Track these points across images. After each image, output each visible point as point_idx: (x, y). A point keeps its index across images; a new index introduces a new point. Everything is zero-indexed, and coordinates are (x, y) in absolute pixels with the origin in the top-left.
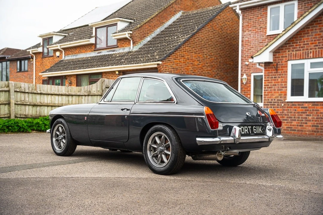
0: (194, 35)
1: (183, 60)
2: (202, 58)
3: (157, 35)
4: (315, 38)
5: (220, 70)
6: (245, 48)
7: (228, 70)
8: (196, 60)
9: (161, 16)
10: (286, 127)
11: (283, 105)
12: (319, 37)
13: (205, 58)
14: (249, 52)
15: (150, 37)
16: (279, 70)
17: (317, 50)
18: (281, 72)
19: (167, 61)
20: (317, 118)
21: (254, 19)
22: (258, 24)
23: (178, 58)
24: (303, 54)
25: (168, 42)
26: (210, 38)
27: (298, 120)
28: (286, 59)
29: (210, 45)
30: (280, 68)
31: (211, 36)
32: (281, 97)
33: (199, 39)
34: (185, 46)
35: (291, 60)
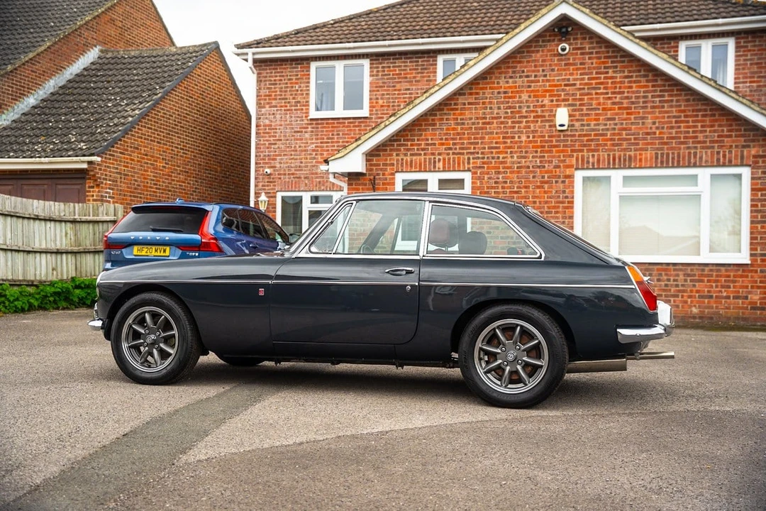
0: (157, 103)
1: (138, 157)
2: (169, 153)
3: (52, 94)
4: (446, 134)
5: (200, 181)
6: (264, 140)
7: (213, 181)
8: (159, 158)
9: (58, 51)
12: (454, 134)
13: (174, 154)
14: (272, 149)
15: (35, 97)
17: (452, 157)
19: (108, 156)
21: (283, 84)
22: (291, 95)
23: (127, 150)
24: (425, 161)
25: (93, 114)
26: (184, 113)
28: (393, 169)
29: (183, 127)
30: (381, 187)
31: (186, 110)
33: (165, 114)
34: (142, 126)
35: (402, 171)
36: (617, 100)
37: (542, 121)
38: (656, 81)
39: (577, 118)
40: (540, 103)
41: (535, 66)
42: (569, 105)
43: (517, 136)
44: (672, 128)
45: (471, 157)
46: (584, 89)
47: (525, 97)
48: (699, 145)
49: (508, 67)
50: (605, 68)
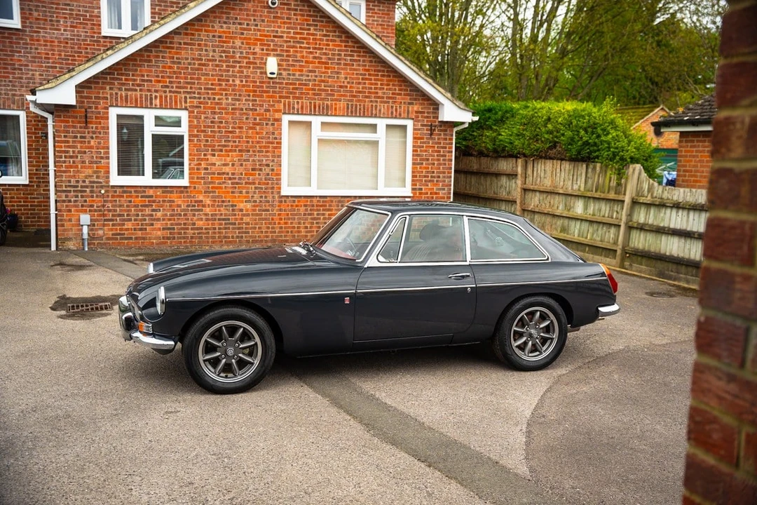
4: (162, 72)
10: (111, 233)
11: (103, 192)
12: (170, 72)
16: (91, 123)
17: (168, 95)
18: (97, 128)
20: (172, 215)
24: (141, 97)
27: (135, 220)
28: (106, 103)
30: (94, 120)
32: (98, 177)
35: (117, 106)
36: (317, 55)
37: (254, 68)
38: (348, 42)
39: (284, 67)
40: (252, 50)
41: (248, 15)
42: (277, 55)
43: (231, 79)
44: (359, 83)
45: (188, 96)
46: (290, 41)
47: (238, 43)
48: (379, 100)
49: (222, 13)
50: (308, 25)
